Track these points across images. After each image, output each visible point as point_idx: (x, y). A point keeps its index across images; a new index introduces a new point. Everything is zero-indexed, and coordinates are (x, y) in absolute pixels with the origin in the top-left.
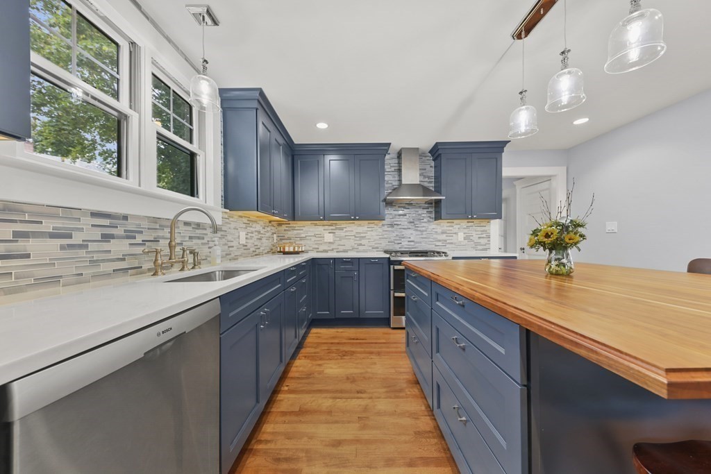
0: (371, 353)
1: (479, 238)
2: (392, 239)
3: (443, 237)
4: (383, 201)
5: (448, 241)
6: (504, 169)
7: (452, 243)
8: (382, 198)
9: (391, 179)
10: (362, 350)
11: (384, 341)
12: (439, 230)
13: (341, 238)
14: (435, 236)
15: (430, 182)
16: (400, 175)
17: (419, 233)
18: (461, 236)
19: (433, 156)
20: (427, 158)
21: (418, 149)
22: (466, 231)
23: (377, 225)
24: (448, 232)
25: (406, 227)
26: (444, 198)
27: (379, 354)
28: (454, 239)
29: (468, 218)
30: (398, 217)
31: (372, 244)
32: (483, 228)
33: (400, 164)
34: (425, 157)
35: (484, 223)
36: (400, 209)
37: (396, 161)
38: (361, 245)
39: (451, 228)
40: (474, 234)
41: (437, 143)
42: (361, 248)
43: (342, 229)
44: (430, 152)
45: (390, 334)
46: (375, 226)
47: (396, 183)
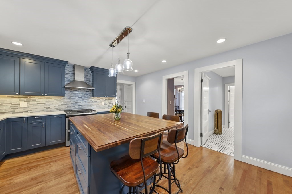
0: (51, 162)
1: (110, 104)
2: (69, 105)
3: (96, 104)
4: (63, 87)
5: (97, 105)
6: (117, 80)
7: (99, 106)
8: (63, 86)
9: (69, 77)
10: (46, 162)
11: (61, 154)
12: (94, 101)
13: (34, 105)
14: (91, 103)
15: (90, 81)
16: (74, 76)
17: (84, 102)
18: (103, 103)
19: (91, 70)
20: (88, 71)
21: (83, 66)
22: (105, 101)
23: (60, 98)
24: (97, 101)
25: (77, 99)
26: (94, 89)
27: (56, 161)
28: (100, 104)
29: (105, 97)
30: (73, 95)
31: (58, 107)
32: (111, 100)
33: (74, 71)
34: (88, 70)
35: (111, 98)
36: (74, 91)
37: (72, 69)
38: (49, 108)
39: (99, 100)
40: (108, 102)
41: (92, 67)
42: (49, 110)
43: (35, 100)
44: (90, 69)
45: (65, 149)
46: (59, 99)
47: (72, 79)
